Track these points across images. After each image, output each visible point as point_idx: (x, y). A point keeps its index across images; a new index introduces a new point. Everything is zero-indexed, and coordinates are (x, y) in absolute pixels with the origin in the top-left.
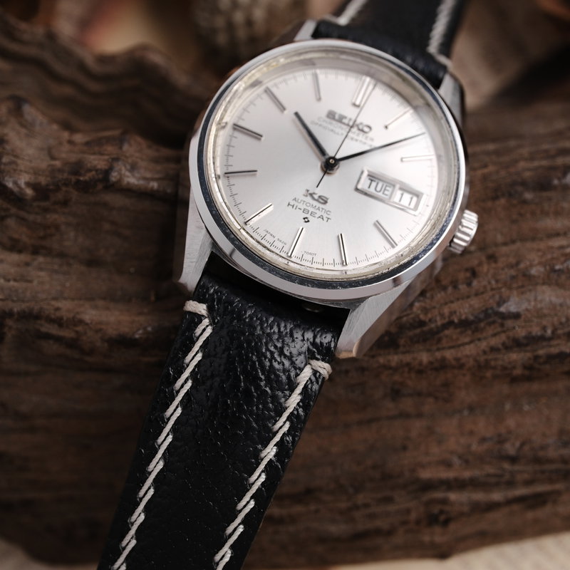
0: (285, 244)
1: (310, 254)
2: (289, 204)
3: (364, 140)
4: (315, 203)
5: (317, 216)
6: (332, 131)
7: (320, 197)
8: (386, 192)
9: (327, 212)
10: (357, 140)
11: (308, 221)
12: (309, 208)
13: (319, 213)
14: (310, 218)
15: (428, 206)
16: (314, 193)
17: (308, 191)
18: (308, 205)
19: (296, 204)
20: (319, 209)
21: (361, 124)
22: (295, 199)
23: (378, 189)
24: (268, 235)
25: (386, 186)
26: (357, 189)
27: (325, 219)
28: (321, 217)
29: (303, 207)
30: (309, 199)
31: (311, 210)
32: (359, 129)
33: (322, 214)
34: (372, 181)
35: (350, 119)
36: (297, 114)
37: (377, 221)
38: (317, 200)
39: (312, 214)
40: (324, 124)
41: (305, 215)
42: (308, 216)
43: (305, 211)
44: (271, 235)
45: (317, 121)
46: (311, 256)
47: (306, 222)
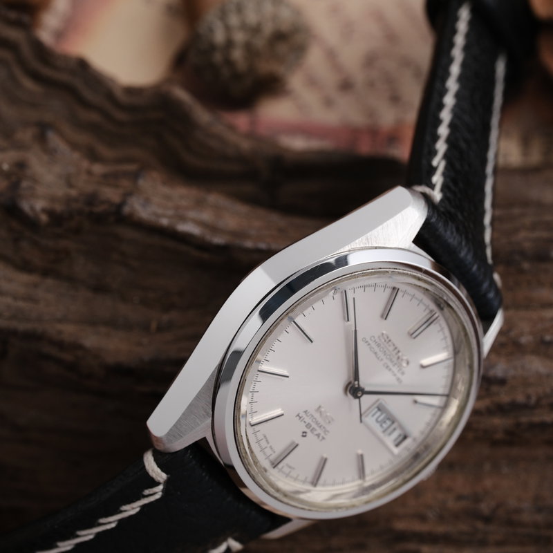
0: (274, 452)
1: (290, 467)
2: (298, 415)
3: (396, 371)
4: (320, 420)
5: (316, 433)
6: (376, 353)
7: (327, 416)
8: (384, 425)
9: (326, 431)
11: (306, 436)
13: (319, 431)
14: (309, 434)
17: (320, 407)
18: (314, 420)
19: (304, 416)
20: (321, 427)
22: (306, 412)
24: (264, 440)
25: (388, 419)
27: (321, 438)
28: (318, 435)
29: (308, 420)
30: (317, 415)
31: (314, 425)
33: (321, 432)
34: (379, 410)
37: (362, 455)
39: (313, 430)
40: (373, 345)
41: (305, 430)
42: (308, 431)
43: (308, 426)
44: (267, 441)
45: (368, 339)
46: (289, 470)
47: (303, 436)
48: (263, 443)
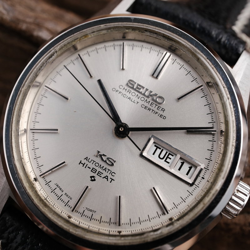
0: (71, 199)
1: (91, 211)
2: (80, 163)
3: (156, 110)
4: (103, 164)
5: (103, 176)
6: (129, 98)
7: (108, 158)
8: (168, 160)
9: (112, 173)
10: (149, 109)
11: (94, 180)
12: (97, 168)
13: (105, 174)
14: (97, 178)
15: (203, 178)
16: (104, 155)
17: (99, 152)
18: (97, 165)
19: (87, 163)
20: (105, 170)
21: (156, 95)
22: (86, 158)
23: (162, 156)
24: (58, 189)
25: (169, 154)
26: (141, 155)
27: (110, 180)
28: (106, 177)
29: (92, 166)
30: (98, 160)
31: (98, 169)
32: (153, 100)
33: (108, 174)
34: (157, 147)
35: (147, 90)
36: (99, 81)
37: (154, 188)
38: (105, 161)
39: (99, 174)
40: (124, 92)
41: (93, 174)
42: (95, 175)
43: (93, 170)
44: (61, 189)
45: (118, 88)
46: (91, 213)
47: (92, 180)
48: (58, 191)
